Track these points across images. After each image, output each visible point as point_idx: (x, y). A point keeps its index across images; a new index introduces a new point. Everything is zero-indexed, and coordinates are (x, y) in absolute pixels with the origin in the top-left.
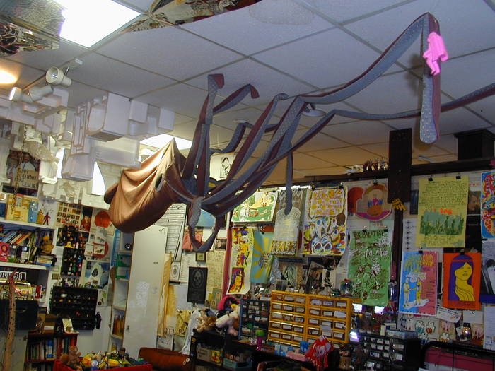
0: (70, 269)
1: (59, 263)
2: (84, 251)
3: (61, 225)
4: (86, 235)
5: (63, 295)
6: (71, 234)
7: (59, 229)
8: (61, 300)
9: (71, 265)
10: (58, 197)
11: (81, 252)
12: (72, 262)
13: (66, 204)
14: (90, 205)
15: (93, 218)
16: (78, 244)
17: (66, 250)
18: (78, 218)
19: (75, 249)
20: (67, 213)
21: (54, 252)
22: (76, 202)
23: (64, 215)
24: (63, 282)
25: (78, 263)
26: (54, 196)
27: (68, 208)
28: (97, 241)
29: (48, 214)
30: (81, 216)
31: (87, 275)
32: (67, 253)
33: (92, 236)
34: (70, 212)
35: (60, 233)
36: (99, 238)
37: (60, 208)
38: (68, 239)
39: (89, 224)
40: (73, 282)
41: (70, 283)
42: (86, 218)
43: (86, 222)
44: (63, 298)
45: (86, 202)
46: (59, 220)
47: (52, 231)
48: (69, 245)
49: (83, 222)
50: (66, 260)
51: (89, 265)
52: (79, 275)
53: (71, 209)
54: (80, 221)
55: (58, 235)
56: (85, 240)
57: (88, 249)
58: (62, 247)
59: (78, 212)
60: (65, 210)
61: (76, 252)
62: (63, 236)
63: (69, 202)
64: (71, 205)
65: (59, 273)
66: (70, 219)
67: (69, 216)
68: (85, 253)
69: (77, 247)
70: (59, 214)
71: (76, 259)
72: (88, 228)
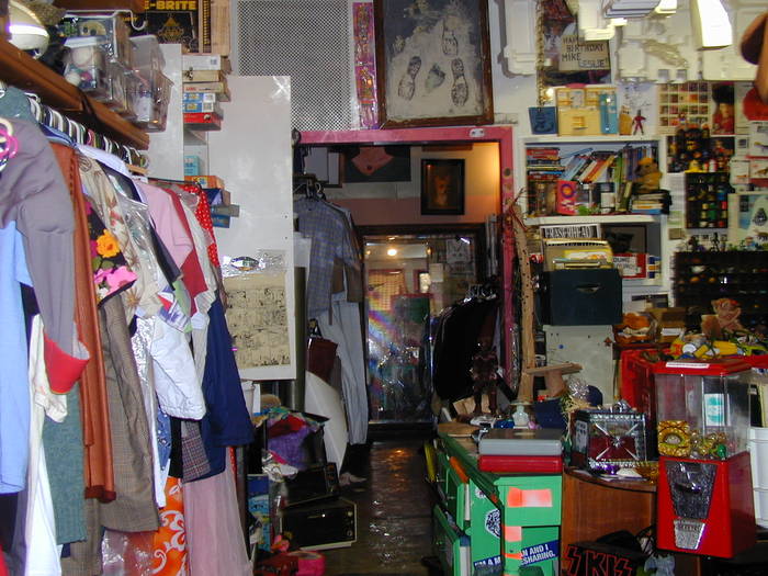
0: (704, 215)
1: (679, 205)
2: (728, 176)
3: (672, 131)
4: (729, 144)
5: (698, 269)
6: (691, 144)
7: (670, 139)
8: (694, 279)
9: (705, 206)
10: (653, 75)
11: (722, 178)
12: (705, 200)
13: (676, 86)
14: (723, 77)
15: (739, 106)
16: (712, 163)
17: (689, 176)
18: (704, 111)
19: (708, 175)
20: (680, 105)
21: (664, 185)
22: (693, 76)
23: (675, 110)
24: (693, 241)
25: (720, 205)
26: (643, 74)
27: (679, 93)
28: (756, 152)
29: (639, 112)
30: (712, 105)
31: (743, 224)
32: (692, 183)
33: (743, 142)
34: (686, 100)
35: (673, 147)
36: (758, 144)
37: (664, 97)
38: (691, 156)
39: (732, 118)
40: (715, 240)
41: (708, 245)
42: (724, 108)
43: (725, 115)
44: (697, 275)
45: (716, 72)
46: (665, 122)
47: (655, 146)
48: (694, 168)
49: (718, 117)
50: (692, 199)
51: (745, 203)
52: (726, 225)
53: (688, 94)
54: (710, 115)
55: (669, 151)
56: (728, 152)
57: (738, 170)
58: (682, 175)
59: (704, 99)
60: (675, 99)
61: (711, 180)
62: (680, 152)
63: (680, 81)
64: (684, 87)
65: (682, 225)
66: (689, 116)
67: (685, 110)
68: (733, 180)
69: (712, 170)
70: (664, 109)
71: (714, 194)
72: (731, 127)
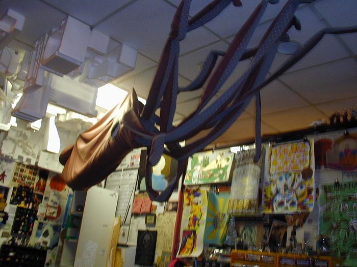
0: (21, 228)
1: (11, 221)
2: (36, 212)
3: (17, 185)
4: (40, 197)
5: (11, 254)
6: (24, 193)
7: (14, 189)
8: (8, 259)
9: (23, 224)
10: (16, 157)
11: (33, 212)
12: (24, 221)
13: (24, 165)
14: (46, 167)
15: (48, 182)
16: (31, 204)
17: (19, 209)
18: (34, 179)
19: (28, 209)
20: (24, 174)
21: (7, 210)
22: (33, 163)
23: (21, 176)
24: (13, 240)
25: (30, 225)
26: (12, 155)
27: (25, 169)
28: (50, 203)
29: (4, 172)
30: (37, 178)
31: (38, 235)
32: (20, 211)
33: (46, 198)
34: (27, 173)
35: (15, 193)
36: (52, 201)
37: (17, 169)
38: (22, 199)
39: (44, 186)
40: (23, 241)
41: (19, 242)
42: (42, 181)
43: (42, 184)
44: (11, 257)
45: (43, 164)
46: (15, 180)
47: (7, 190)
48: (22, 205)
49: (38, 184)
50: (18, 219)
51: (41, 226)
52: (30, 234)
53: (28, 171)
54: (35, 182)
55: (13, 194)
56: (38, 201)
57: (41, 210)
58: (15, 207)
59: (35, 174)
60: (22, 170)
61: (29, 212)
62: (17, 195)
63: (26, 163)
64: (29, 167)
65: (9, 231)
66: (26, 180)
67: (25, 177)
68: (38, 214)
69: (30, 207)
70: (15, 174)
71: (29, 219)
72: (43, 190)
